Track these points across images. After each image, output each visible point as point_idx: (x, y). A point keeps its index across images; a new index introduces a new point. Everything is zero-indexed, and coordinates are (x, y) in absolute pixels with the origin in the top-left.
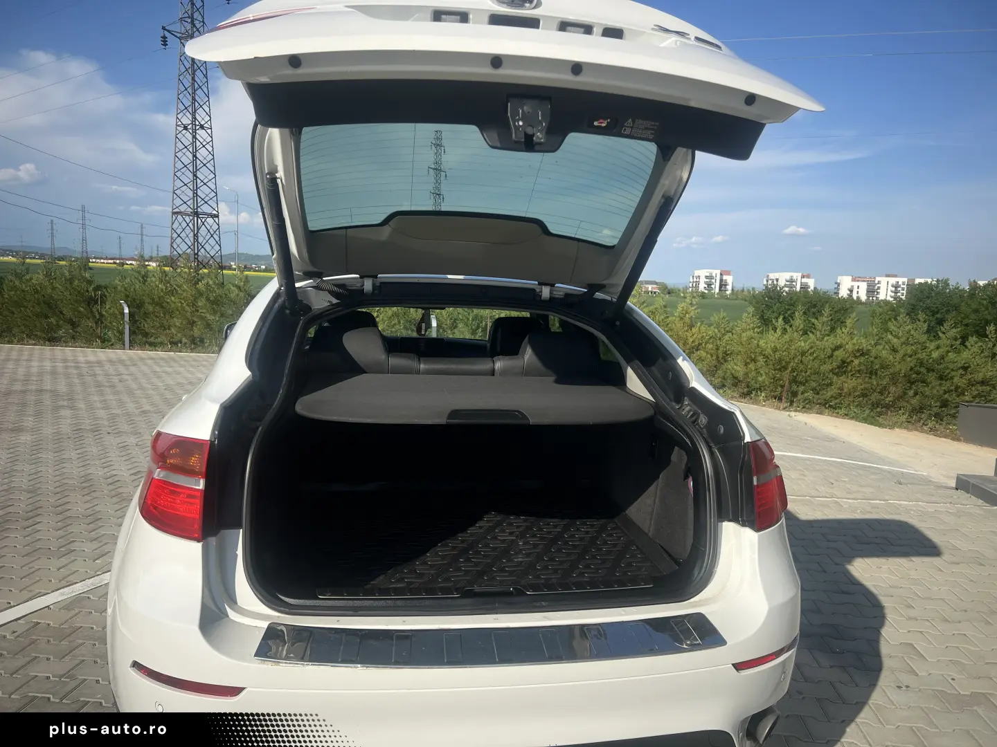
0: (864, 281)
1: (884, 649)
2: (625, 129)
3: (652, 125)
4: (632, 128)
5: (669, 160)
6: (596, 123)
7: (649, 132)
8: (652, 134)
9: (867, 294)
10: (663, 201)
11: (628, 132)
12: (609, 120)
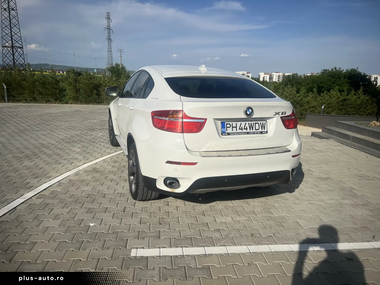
0: (268, 74)
1: (303, 171)
9: (269, 79)
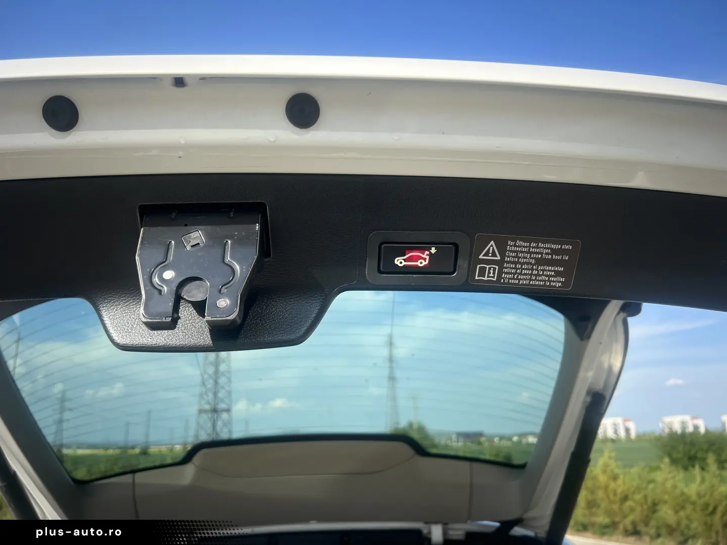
2: (482, 271)
3: (554, 252)
4: (500, 263)
5: (589, 337)
6: (399, 261)
7: (550, 270)
8: (558, 274)
10: (589, 399)
11: (491, 275)
12: (433, 250)
